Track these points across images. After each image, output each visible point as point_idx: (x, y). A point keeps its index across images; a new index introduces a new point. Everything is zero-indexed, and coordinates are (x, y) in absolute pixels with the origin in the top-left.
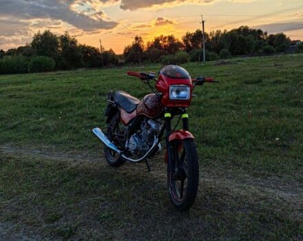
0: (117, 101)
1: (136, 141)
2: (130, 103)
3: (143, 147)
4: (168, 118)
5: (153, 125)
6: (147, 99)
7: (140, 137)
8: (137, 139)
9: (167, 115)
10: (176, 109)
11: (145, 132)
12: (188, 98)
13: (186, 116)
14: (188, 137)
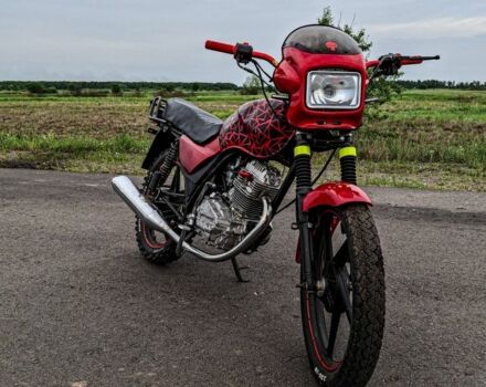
0: (171, 119)
1: (215, 209)
2: (203, 122)
3: (234, 225)
4: (303, 156)
5: (261, 176)
6: (250, 110)
7: (226, 201)
8: (218, 206)
9: (301, 150)
10: (324, 133)
11: (240, 189)
12: (355, 104)
13: (351, 151)
14: (355, 198)
